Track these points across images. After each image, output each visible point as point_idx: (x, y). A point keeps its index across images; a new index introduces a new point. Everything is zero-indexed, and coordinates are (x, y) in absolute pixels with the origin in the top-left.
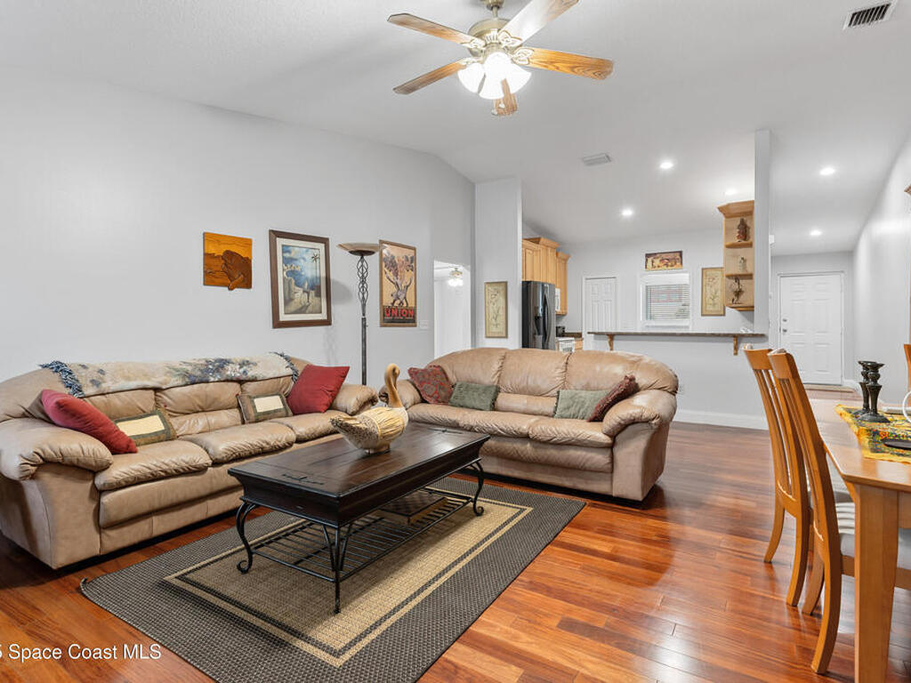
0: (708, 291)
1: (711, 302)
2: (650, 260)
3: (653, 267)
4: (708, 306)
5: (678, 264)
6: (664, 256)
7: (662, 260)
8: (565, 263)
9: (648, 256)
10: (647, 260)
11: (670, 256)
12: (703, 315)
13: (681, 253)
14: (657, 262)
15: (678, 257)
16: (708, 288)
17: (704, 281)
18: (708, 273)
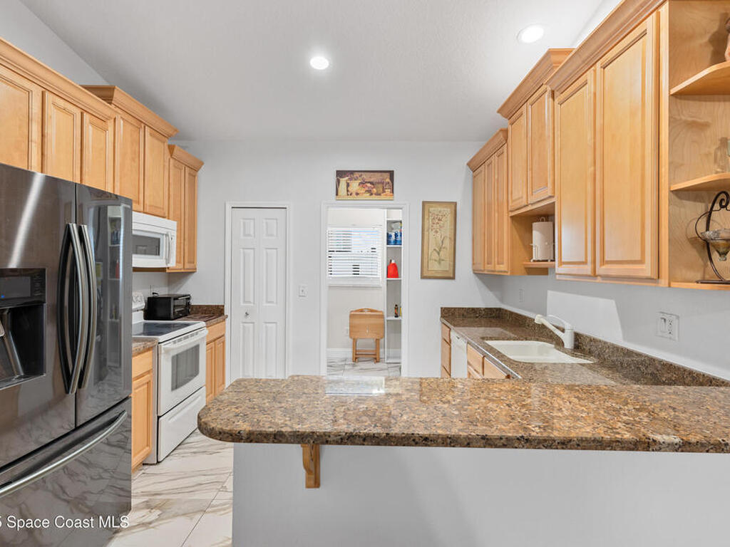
0: (431, 236)
1: (435, 256)
2: (343, 181)
3: (349, 193)
4: (430, 262)
5: (388, 191)
6: (365, 176)
7: (362, 184)
8: (193, 176)
9: (340, 174)
10: (338, 182)
11: (375, 178)
12: (423, 277)
13: (391, 173)
14: (355, 186)
15: (388, 180)
16: (432, 233)
17: (426, 222)
18: (431, 209)
